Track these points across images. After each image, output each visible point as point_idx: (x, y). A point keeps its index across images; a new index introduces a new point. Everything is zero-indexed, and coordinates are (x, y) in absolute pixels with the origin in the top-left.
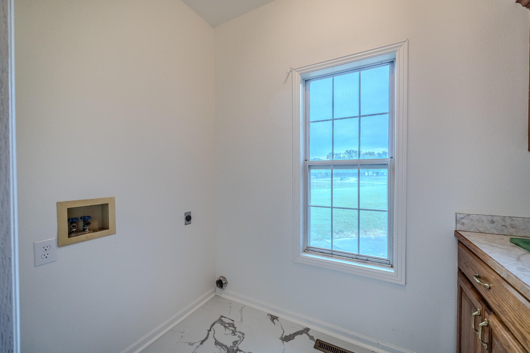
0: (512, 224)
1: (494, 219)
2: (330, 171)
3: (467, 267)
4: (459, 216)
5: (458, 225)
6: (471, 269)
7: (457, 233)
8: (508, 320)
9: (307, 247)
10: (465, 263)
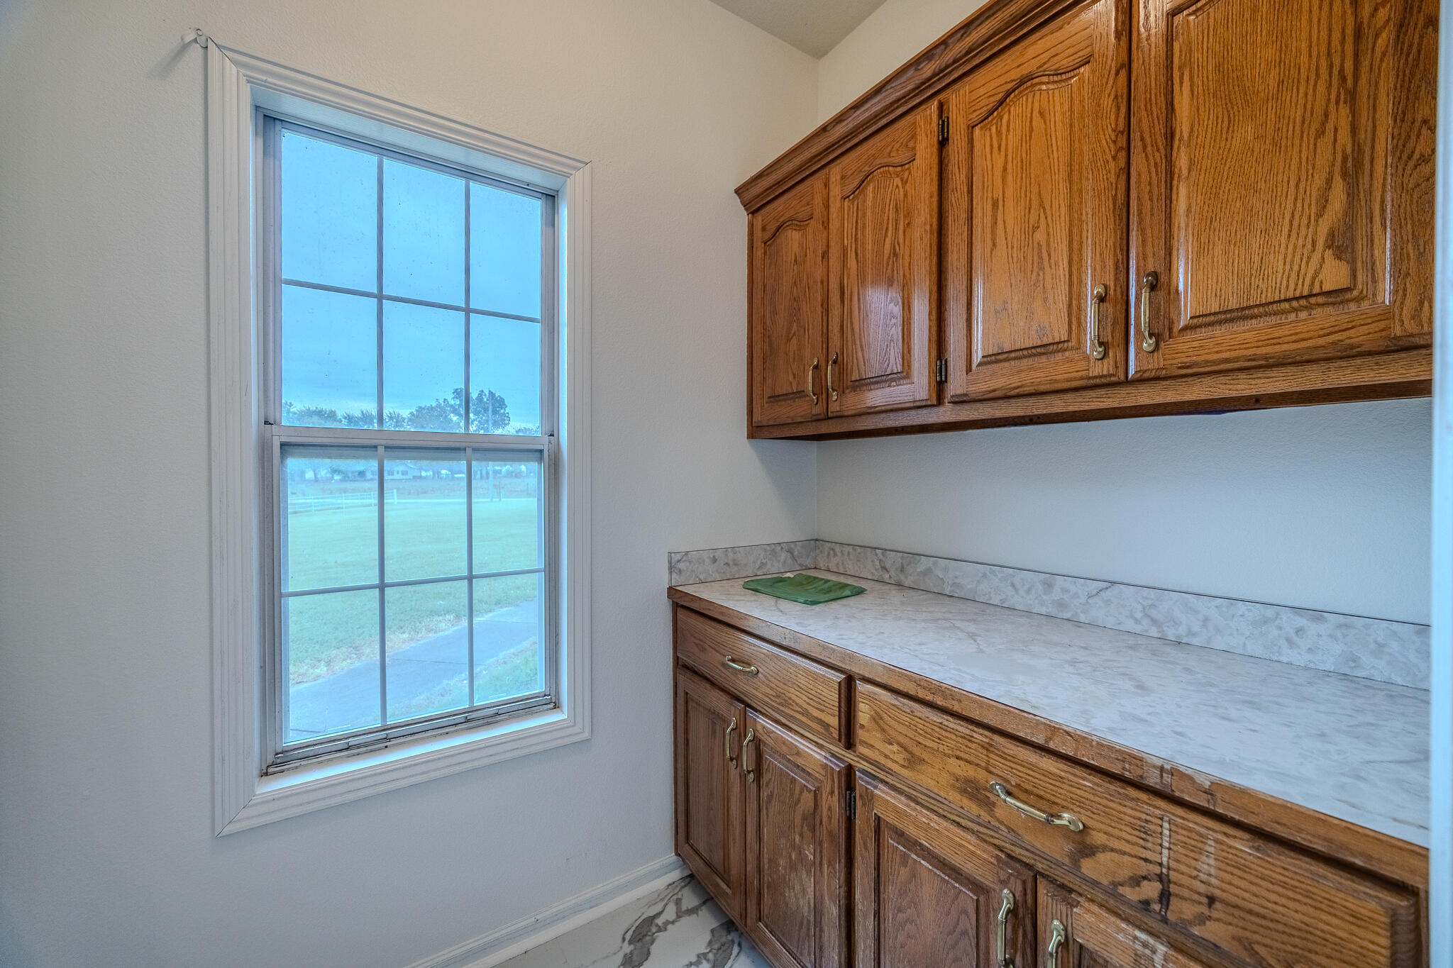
0: (735, 560)
1: (717, 554)
2: (373, 465)
3: (703, 650)
4: (676, 557)
5: (674, 575)
6: (714, 652)
7: (672, 591)
8: (797, 711)
9: (277, 754)
10: (697, 645)
